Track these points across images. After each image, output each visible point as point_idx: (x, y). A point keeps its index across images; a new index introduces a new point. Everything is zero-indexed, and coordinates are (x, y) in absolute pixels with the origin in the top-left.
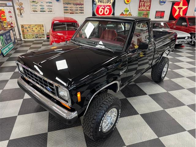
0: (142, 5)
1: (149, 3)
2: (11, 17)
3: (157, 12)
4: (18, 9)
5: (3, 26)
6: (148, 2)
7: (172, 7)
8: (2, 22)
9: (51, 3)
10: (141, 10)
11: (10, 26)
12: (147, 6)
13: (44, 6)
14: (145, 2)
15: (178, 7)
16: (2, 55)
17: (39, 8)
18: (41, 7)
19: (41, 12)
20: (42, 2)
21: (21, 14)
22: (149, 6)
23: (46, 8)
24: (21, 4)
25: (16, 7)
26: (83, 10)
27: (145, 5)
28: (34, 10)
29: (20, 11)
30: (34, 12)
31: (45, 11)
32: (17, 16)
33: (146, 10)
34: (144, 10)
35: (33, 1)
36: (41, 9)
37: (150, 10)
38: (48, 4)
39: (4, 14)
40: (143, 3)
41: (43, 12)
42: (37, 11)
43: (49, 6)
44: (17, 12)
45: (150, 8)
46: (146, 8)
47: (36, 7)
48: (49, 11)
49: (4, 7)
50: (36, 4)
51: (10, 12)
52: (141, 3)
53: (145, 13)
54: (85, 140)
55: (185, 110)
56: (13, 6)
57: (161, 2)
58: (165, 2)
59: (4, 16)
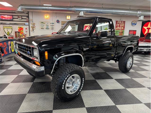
0: (118, 26)
1: (124, 25)
2: (26, 32)
3: (130, 31)
4: (31, 27)
5: (19, 35)
6: (122, 24)
7: (142, 28)
8: (19, 32)
9: (54, 24)
10: (117, 29)
11: (24, 36)
12: (122, 27)
13: (48, 25)
14: (120, 24)
15: (147, 27)
16: (14, 53)
17: (45, 27)
18: (47, 26)
19: (46, 29)
20: (48, 23)
21: (33, 30)
22: (123, 26)
23: (50, 27)
24: (34, 24)
25: (31, 26)
26: (75, 29)
27: (120, 26)
28: (42, 28)
29: (33, 28)
30: (42, 29)
31: (49, 29)
32: (30, 32)
33: (122, 29)
34: (120, 29)
35: (42, 22)
36: (46, 27)
37: (124, 30)
38: (52, 24)
39: (22, 30)
40: (119, 24)
41: (48, 29)
42: (43, 29)
43: (52, 26)
44: (31, 29)
45: (124, 28)
46: (121, 28)
47: (43, 26)
48: (51, 29)
49: (23, 26)
50: (43, 24)
51: (26, 29)
52: (117, 24)
53: (121, 31)
54: (53, 101)
55: (145, 90)
56: (29, 25)
57: (133, 24)
58: (136, 24)
59: (23, 31)
